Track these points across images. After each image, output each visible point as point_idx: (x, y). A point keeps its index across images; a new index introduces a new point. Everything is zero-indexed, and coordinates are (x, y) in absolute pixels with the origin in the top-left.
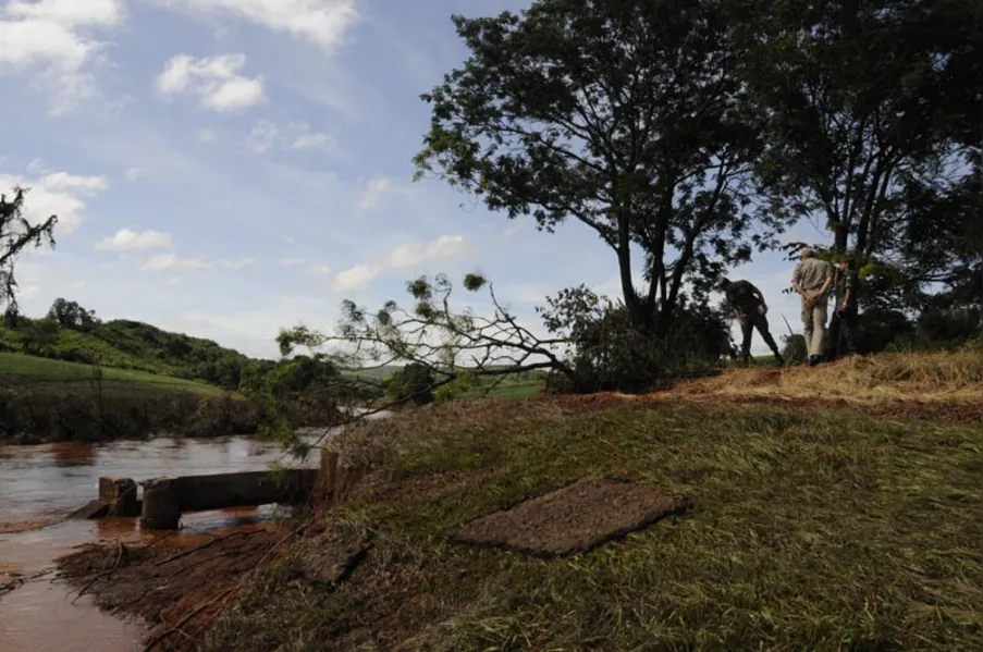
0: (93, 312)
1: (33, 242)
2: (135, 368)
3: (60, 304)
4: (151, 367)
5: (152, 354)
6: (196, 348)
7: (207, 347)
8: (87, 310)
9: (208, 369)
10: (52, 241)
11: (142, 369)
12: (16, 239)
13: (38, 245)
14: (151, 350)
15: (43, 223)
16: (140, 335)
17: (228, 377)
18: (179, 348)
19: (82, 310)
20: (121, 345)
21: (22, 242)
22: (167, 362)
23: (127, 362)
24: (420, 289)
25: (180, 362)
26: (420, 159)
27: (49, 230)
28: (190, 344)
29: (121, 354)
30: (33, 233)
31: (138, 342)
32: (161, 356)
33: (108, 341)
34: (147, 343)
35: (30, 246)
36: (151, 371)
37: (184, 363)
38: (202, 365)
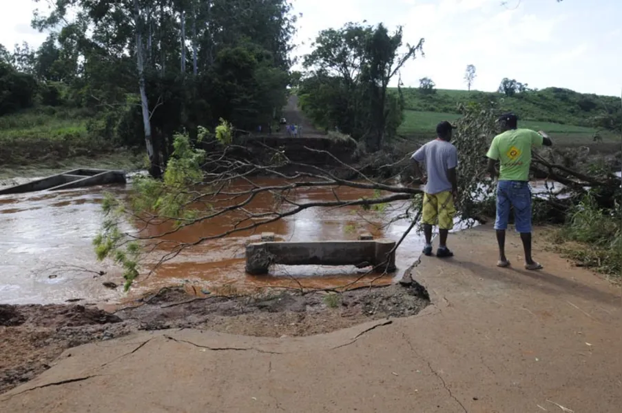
0: (526, 84)
1: (411, 57)
3: (506, 82)
4: (562, 119)
8: (523, 84)
10: (423, 54)
14: (565, 107)
19: (520, 84)
33: (534, 103)
34: (563, 103)
36: (561, 123)
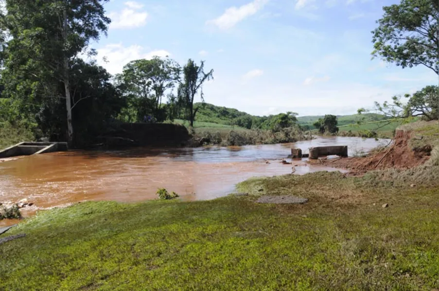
2: (210, 122)
5: (215, 116)
6: (231, 112)
7: (234, 111)
9: (238, 121)
11: (213, 122)
12: (202, 79)
13: (209, 80)
15: (209, 72)
16: (209, 108)
17: (247, 124)
18: (224, 113)
20: (203, 113)
21: (204, 79)
22: (221, 119)
23: (208, 119)
24: (395, 98)
25: (226, 118)
26: (373, 53)
27: (211, 74)
28: (227, 111)
29: (205, 116)
30: (206, 76)
31: (209, 111)
32: (218, 116)
35: (206, 80)
37: (227, 118)
38: (235, 120)
